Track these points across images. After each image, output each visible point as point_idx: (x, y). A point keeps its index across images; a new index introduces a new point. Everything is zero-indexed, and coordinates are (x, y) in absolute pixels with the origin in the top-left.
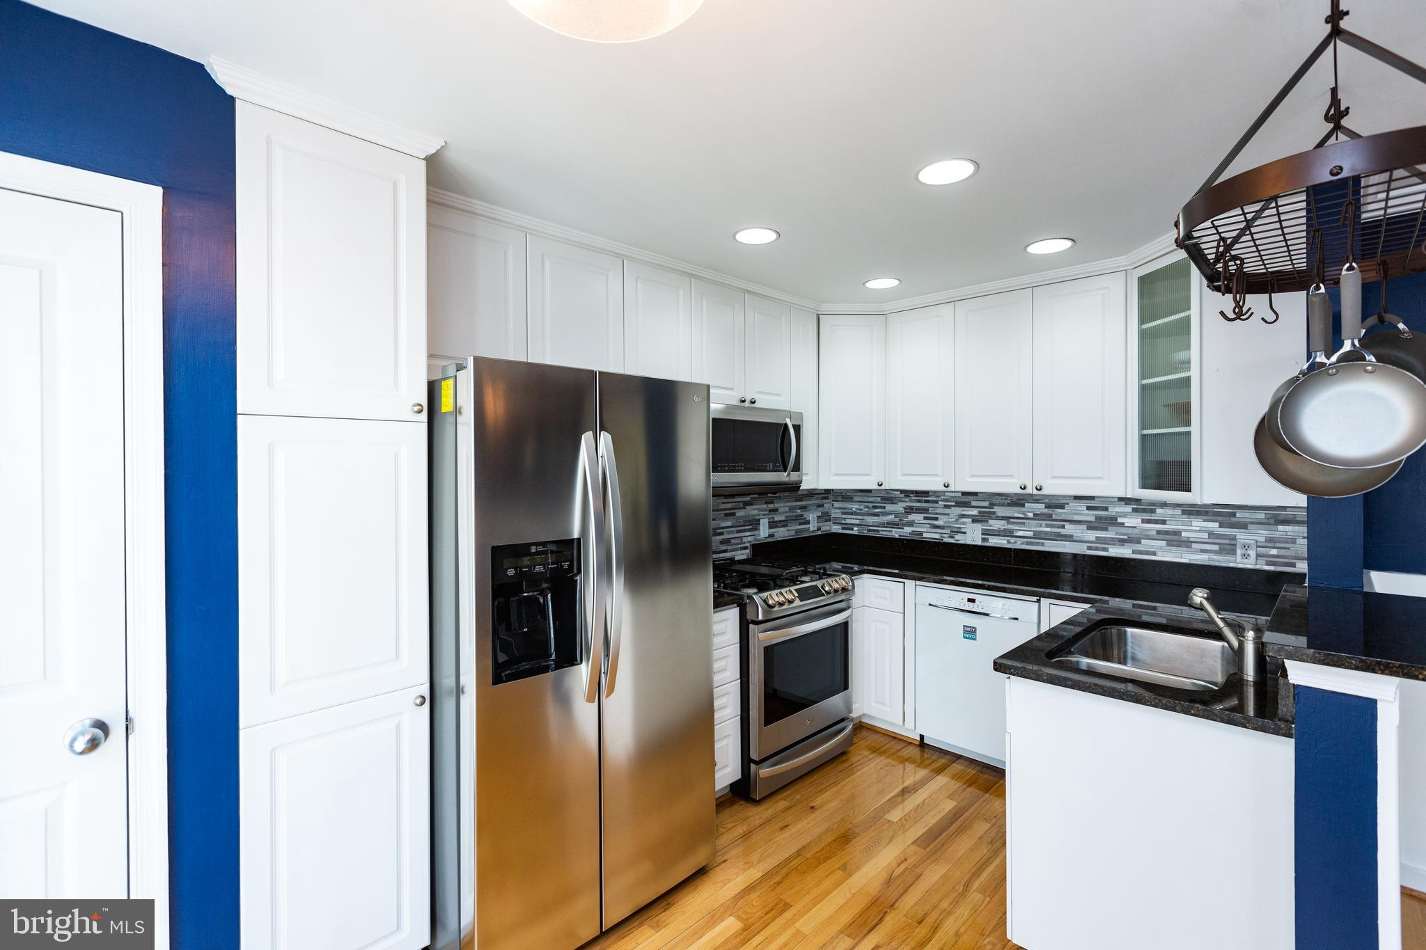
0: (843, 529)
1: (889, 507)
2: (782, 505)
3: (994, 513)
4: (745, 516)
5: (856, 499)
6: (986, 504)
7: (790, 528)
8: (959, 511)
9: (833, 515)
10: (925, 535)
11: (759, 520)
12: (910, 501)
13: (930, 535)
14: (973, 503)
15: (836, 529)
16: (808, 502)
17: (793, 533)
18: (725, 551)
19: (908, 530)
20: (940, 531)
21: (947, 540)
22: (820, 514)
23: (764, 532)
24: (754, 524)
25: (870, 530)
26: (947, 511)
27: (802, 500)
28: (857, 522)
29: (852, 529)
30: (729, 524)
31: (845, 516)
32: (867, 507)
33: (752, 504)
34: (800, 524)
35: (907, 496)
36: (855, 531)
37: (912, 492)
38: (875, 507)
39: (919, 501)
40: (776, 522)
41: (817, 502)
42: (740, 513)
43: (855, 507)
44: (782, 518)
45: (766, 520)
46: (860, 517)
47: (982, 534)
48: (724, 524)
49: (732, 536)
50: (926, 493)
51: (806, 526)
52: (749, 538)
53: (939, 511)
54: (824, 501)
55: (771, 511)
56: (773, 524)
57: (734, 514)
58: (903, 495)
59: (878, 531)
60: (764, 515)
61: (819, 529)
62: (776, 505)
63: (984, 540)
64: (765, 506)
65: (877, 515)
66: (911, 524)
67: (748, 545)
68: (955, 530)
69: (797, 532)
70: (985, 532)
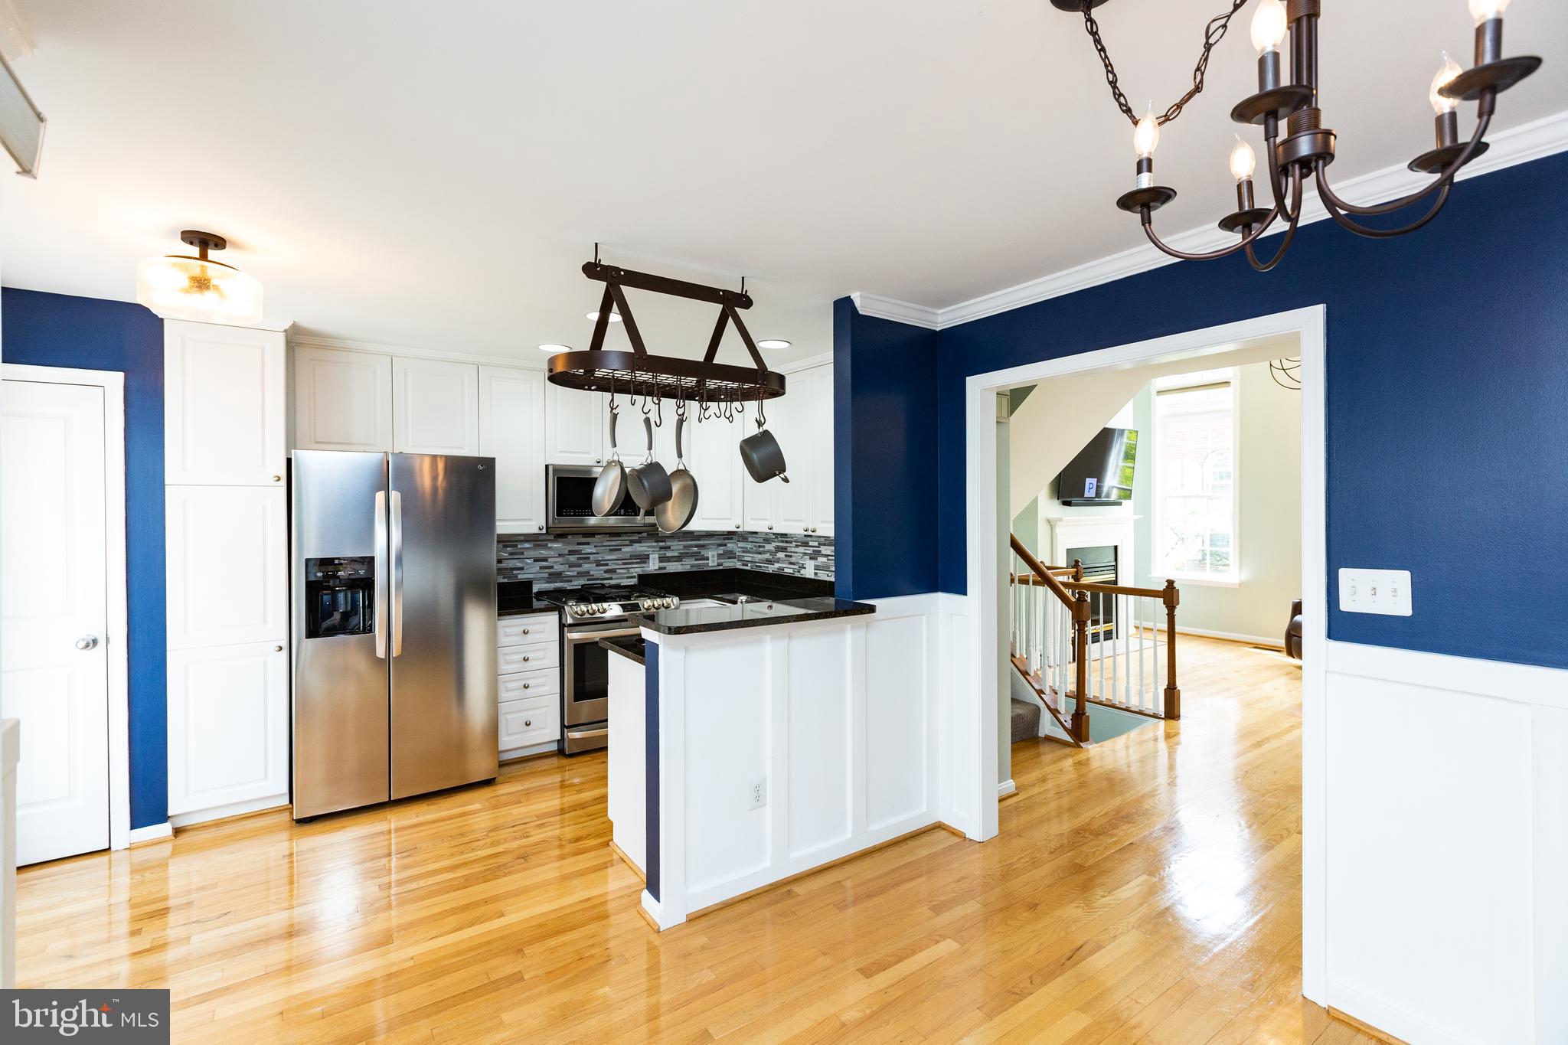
0: (743, 565)
1: (768, 547)
2: (675, 543)
3: (820, 551)
4: (632, 552)
5: (750, 540)
6: (816, 544)
7: (684, 563)
8: (801, 549)
9: (738, 554)
10: (786, 570)
11: (649, 555)
12: (778, 541)
13: (789, 570)
14: (811, 544)
15: (739, 565)
16: (706, 542)
17: (689, 567)
18: (611, 579)
19: (777, 565)
20: (793, 566)
21: (797, 575)
22: (721, 552)
23: (653, 566)
24: (644, 559)
25: (757, 566)
26: (797, 550)
27: (699, 540)
28: (749, 559)
29: (747, 565)
30: (615, 557)
31: (744, 554)
32: (755, 546)
33: (640, 542)
34: (696, 560)
35: (776, 537)
36: (748, 568)
37: (779, 534)
38: (760, 547)
39: (782, 542)
40: (668, 557)
41: (719, 542)
42: (625, 549)
43: (749, 546)
44: (676, 554)
45: (657, 556)
46: (751, 555)
47: (815, 569)
48: (607, 558)
49: (618, 567)
50: (784, 535)
51: (707, 562)
52: (637, 570)
53: (793, 550)
54: (727, 541)
55: (661, 548)
56: (662, 559)
57: (620, 550)
58: (774, 537)
59: (761, 567)
60: (653, 551)
61: (719, 565)
62: (668, 544)
63: (816, 574)
64: (656, 544)
65: (760, 553)
66: (778, 561)
67: (635, 574)
68: (801, 565)
69: (692, 566)
70: (817, 568)
